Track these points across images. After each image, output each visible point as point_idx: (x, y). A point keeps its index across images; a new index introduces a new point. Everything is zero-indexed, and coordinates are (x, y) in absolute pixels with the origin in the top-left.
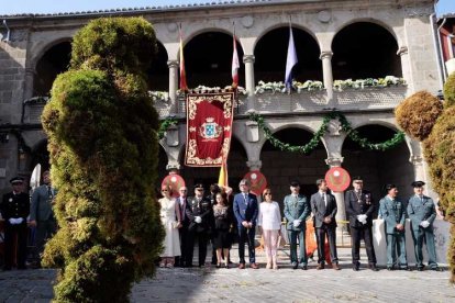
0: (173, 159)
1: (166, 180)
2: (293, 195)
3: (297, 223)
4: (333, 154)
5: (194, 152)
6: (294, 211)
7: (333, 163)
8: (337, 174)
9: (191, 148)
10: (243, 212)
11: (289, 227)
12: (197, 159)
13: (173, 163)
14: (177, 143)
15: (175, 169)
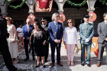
0: (31, 9)
1: (29, 17)
2: (85, 23)
3: (87, 40)
4: (91, 7)
5: (39, 6)
6: (86, 33)
7: (91, 11)
8: (92, 15)
9: (37, 5)
10: (55, 33)
11: (82, 42)
12: (40, 9)
13: (31, 11)
14: (32, 3)
15: (32, 13)
